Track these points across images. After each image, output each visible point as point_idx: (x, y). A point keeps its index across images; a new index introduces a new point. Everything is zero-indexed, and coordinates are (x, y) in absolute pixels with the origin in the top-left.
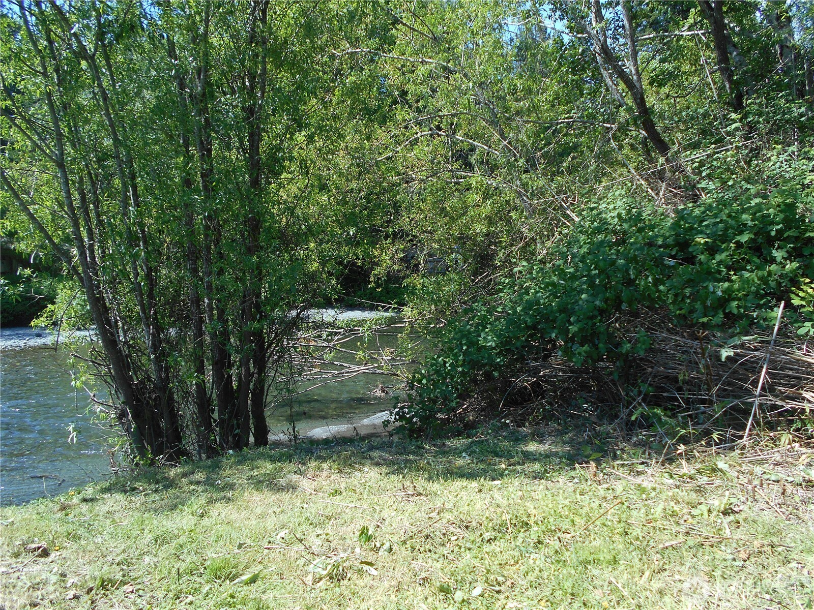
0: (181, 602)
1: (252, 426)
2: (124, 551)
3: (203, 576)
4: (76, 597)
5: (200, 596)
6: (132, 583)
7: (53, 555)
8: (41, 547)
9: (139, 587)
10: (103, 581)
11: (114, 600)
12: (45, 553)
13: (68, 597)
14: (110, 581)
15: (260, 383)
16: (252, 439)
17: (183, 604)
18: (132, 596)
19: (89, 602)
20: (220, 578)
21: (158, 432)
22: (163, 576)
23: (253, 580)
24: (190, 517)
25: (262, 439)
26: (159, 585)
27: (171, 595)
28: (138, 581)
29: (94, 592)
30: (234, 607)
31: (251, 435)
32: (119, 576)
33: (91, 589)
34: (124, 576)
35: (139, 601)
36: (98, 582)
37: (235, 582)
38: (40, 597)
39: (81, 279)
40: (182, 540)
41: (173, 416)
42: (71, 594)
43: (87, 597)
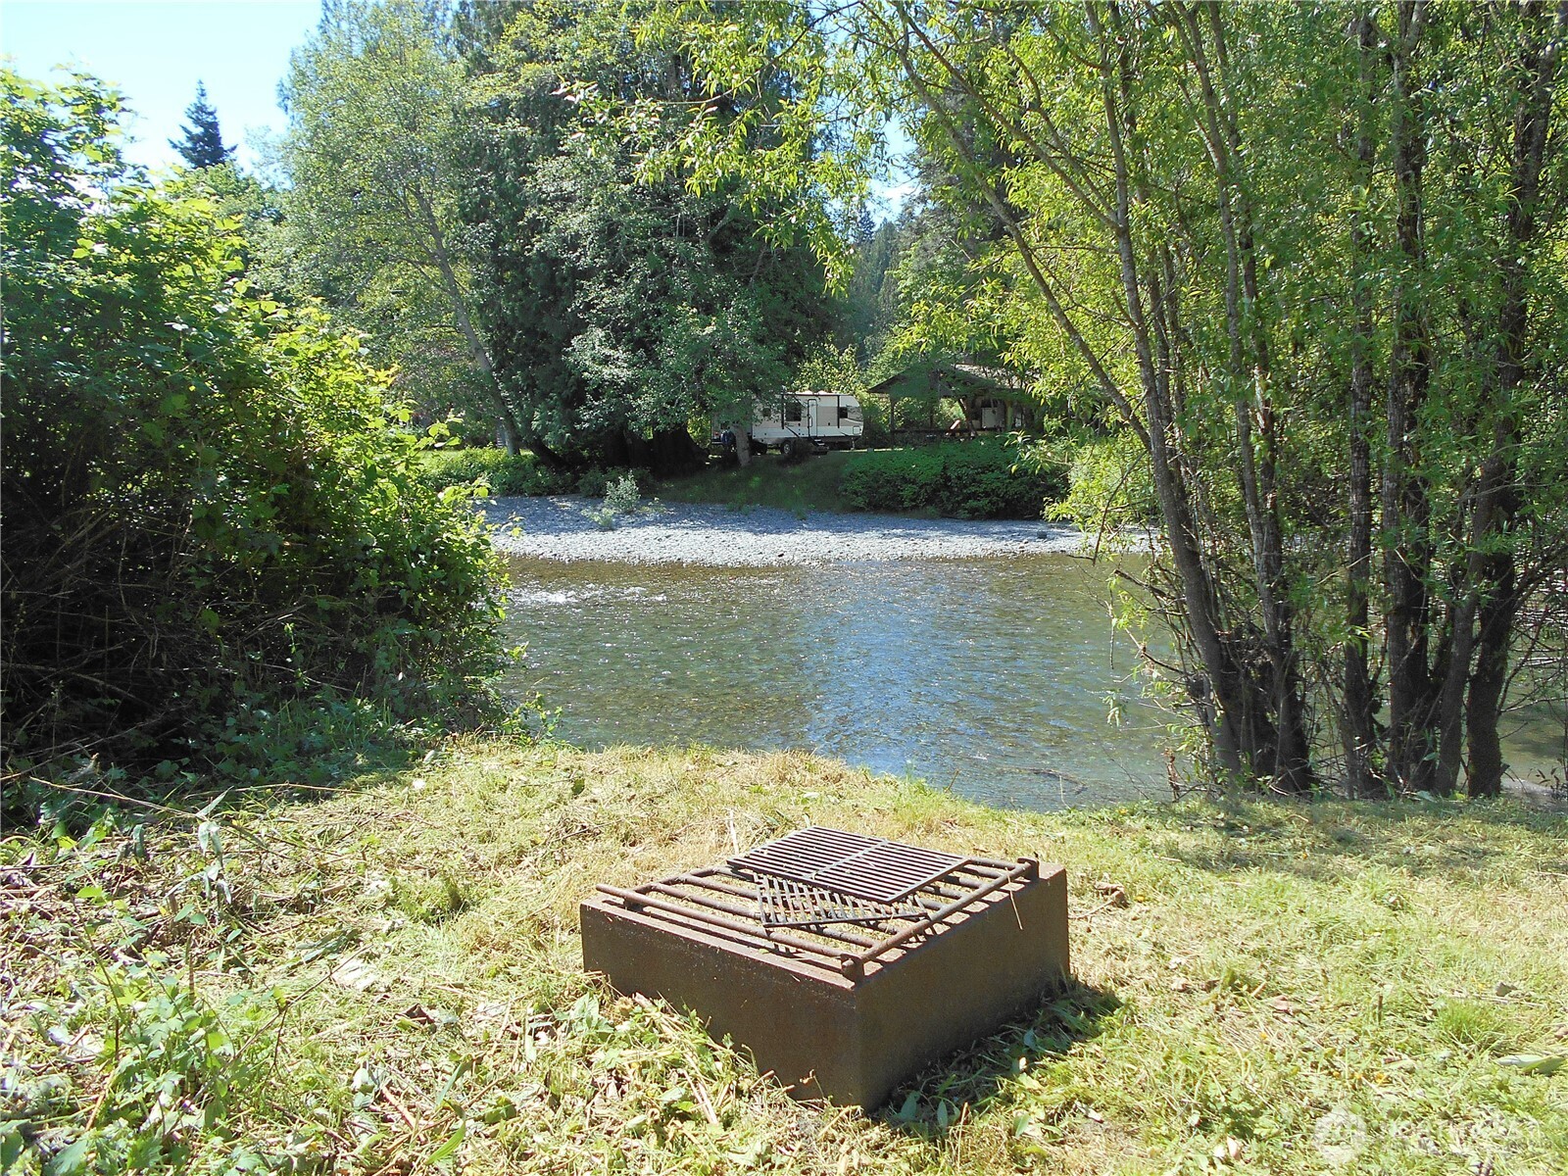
0: (1390, 1061)
1: (1465, 749)
2: (1258, 934)
3: (1430, 1026)
4: (1186, 989)
5: (1428, 1063)
6: (1284, 995)
7: (1136, 909)
8: (1114, 890)
9: (1299, 1007)
10: (1234, 978)
11: (1257, 1017)
12: (1122, 902)
13: (1173, 986)
14: (1246, 980)
15: (1496, 662)
16: (1462, 777)
17: (1394, 1066)
18: (1287, 1019)
19: (1212, 1006)
20: (1467, 1041)
21: (1264, 732)
22: (1344, 1001)
23: (1549, 1069)
24: (1371, 904)
25: (1487, 779)
26: (1337, 1016)
27: (1366, 1042)
28: (1294, 995)
29: (1217, 990)
30: (1512, 1111)
31: (1462, 769)
32: (1259, 976)
33: (1211, 986)
34: (1268, 978)
35: (1301, 1033)
36: (1224, 977)
37: (1502, 1060)
38: (1128, 973)
39: (1145, 438)
40: (1372, 943)
41: (1296, 707)
42: (1178, 982)
43: (1205, 996)
